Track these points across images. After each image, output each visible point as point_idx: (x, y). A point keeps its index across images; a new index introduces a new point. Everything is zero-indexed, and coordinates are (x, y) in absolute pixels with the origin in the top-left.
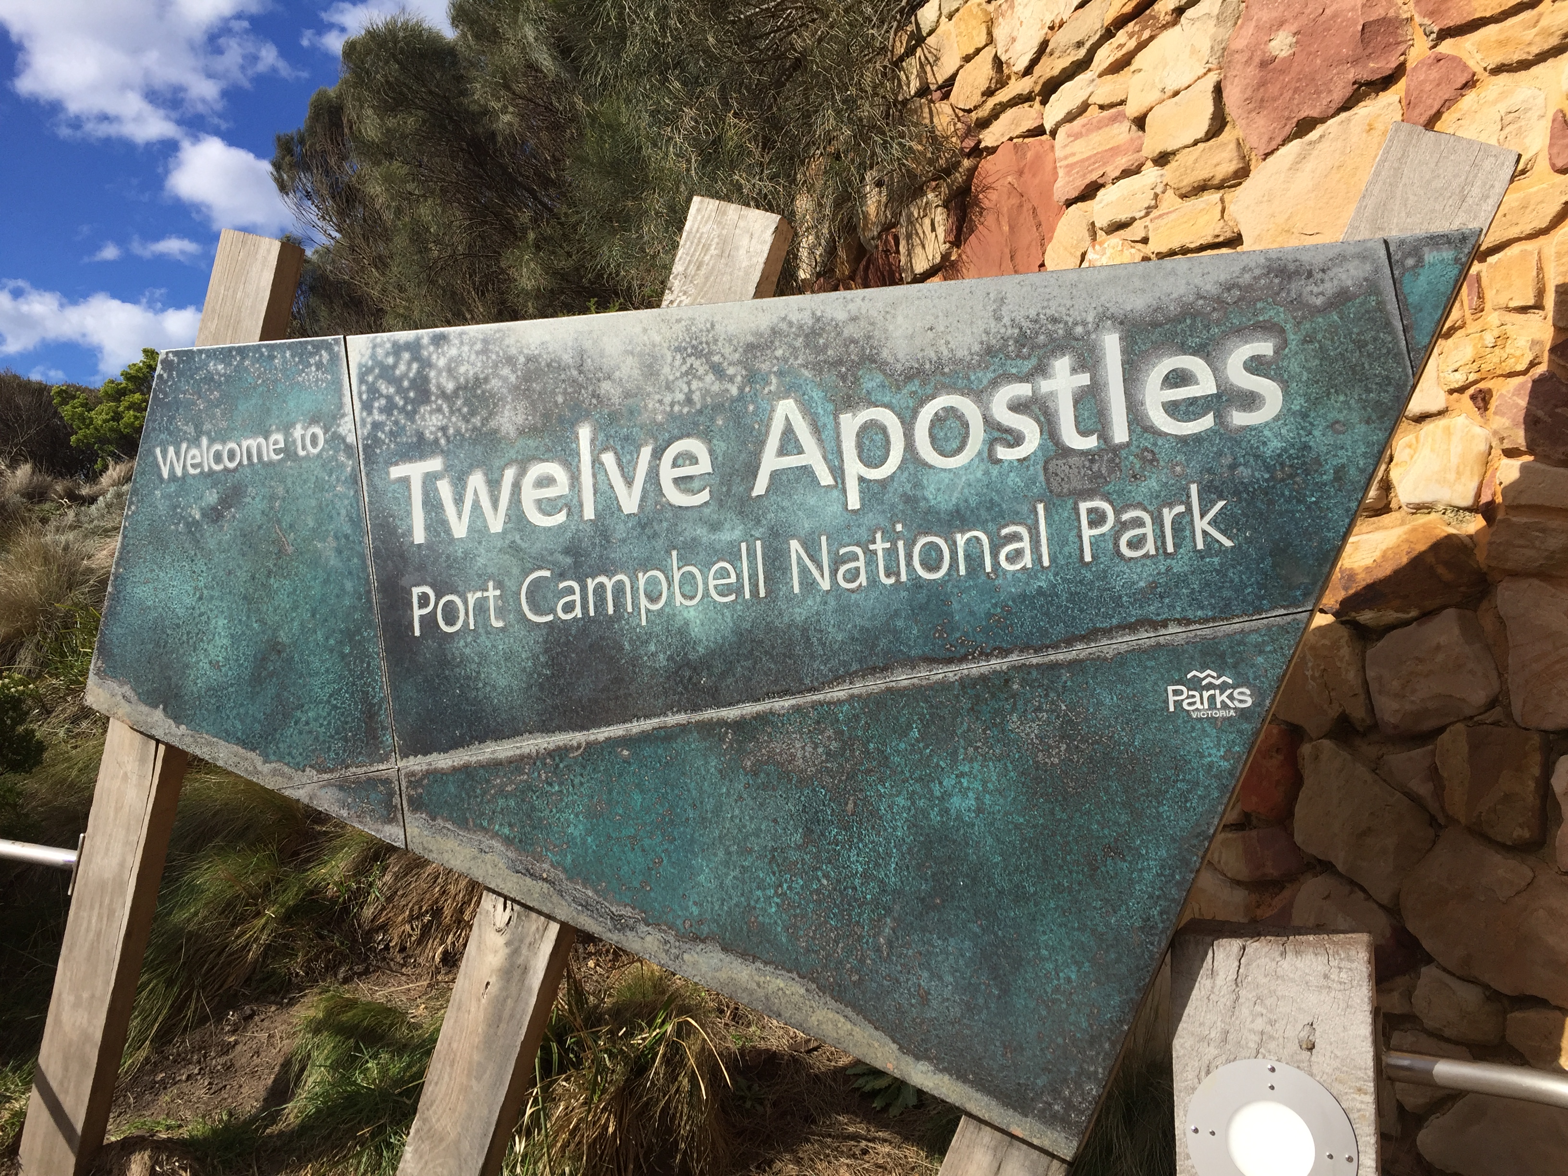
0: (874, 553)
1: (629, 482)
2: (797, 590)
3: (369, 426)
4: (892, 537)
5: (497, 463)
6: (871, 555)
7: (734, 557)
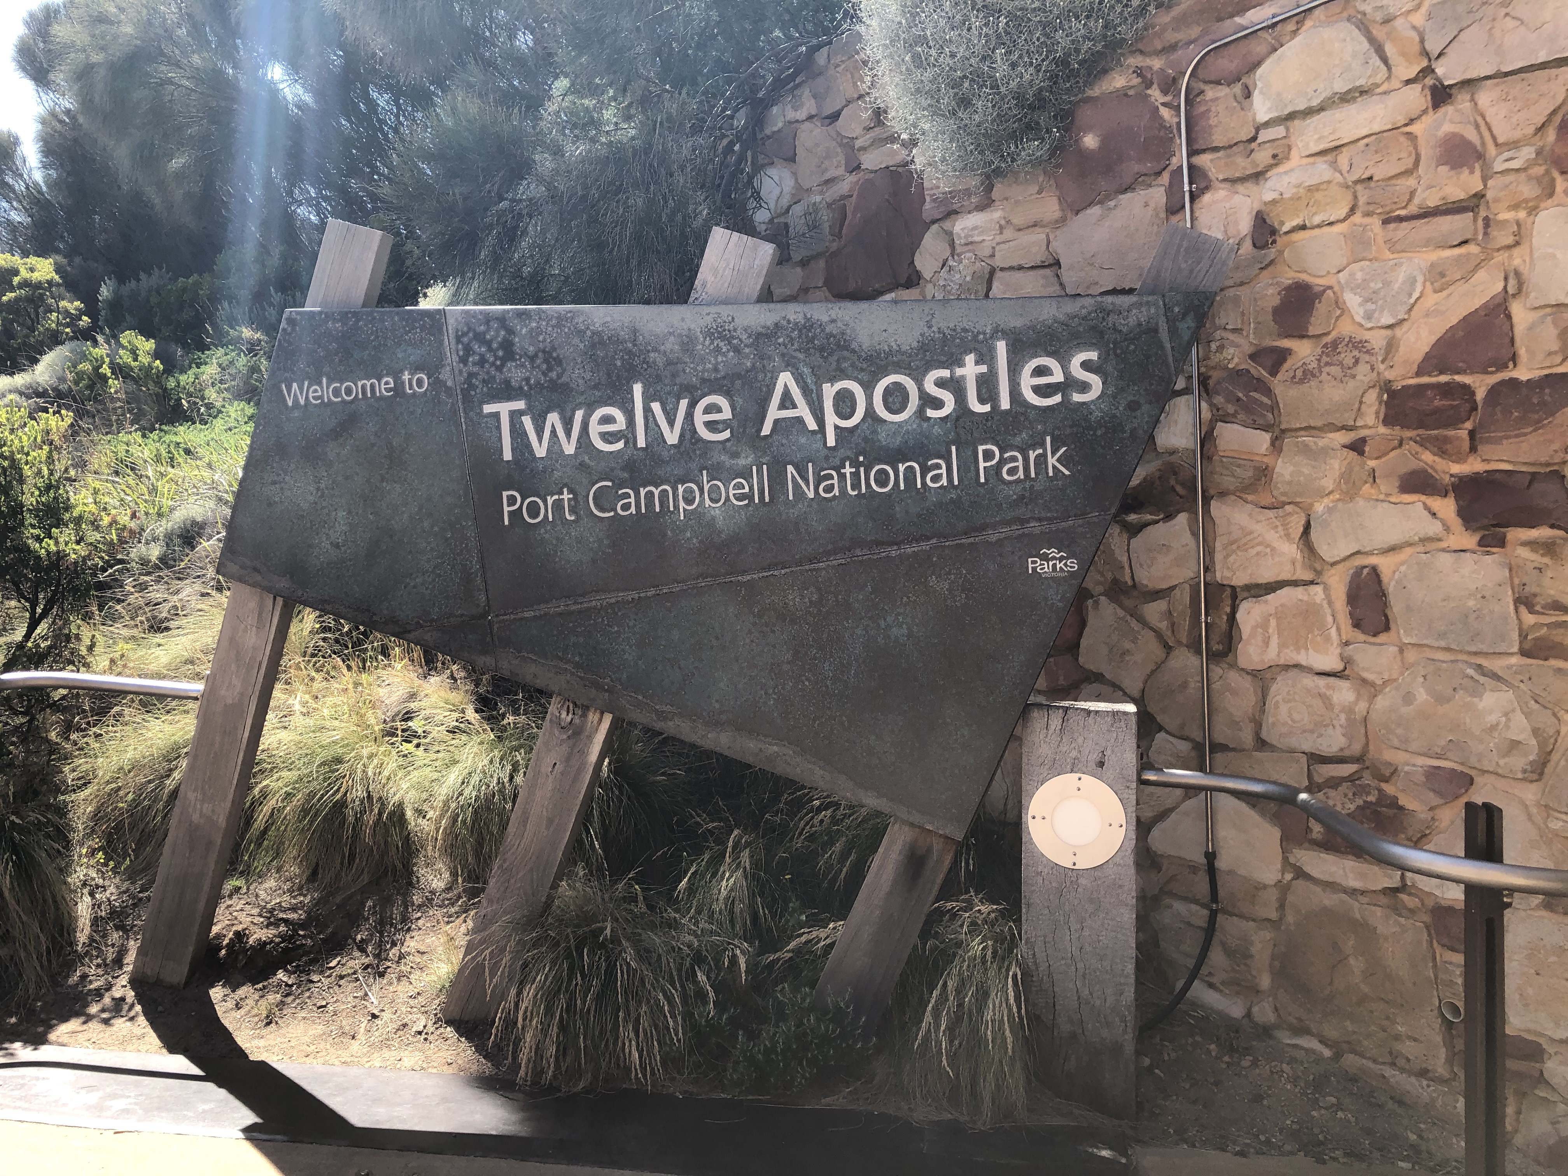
0: (844, 475)
1: (671, 423)
2: (791, 498)
3: (465, 375)
4: (855, 464)
5: (569, 407)
6: (842, 477)
7: (748, 476)
